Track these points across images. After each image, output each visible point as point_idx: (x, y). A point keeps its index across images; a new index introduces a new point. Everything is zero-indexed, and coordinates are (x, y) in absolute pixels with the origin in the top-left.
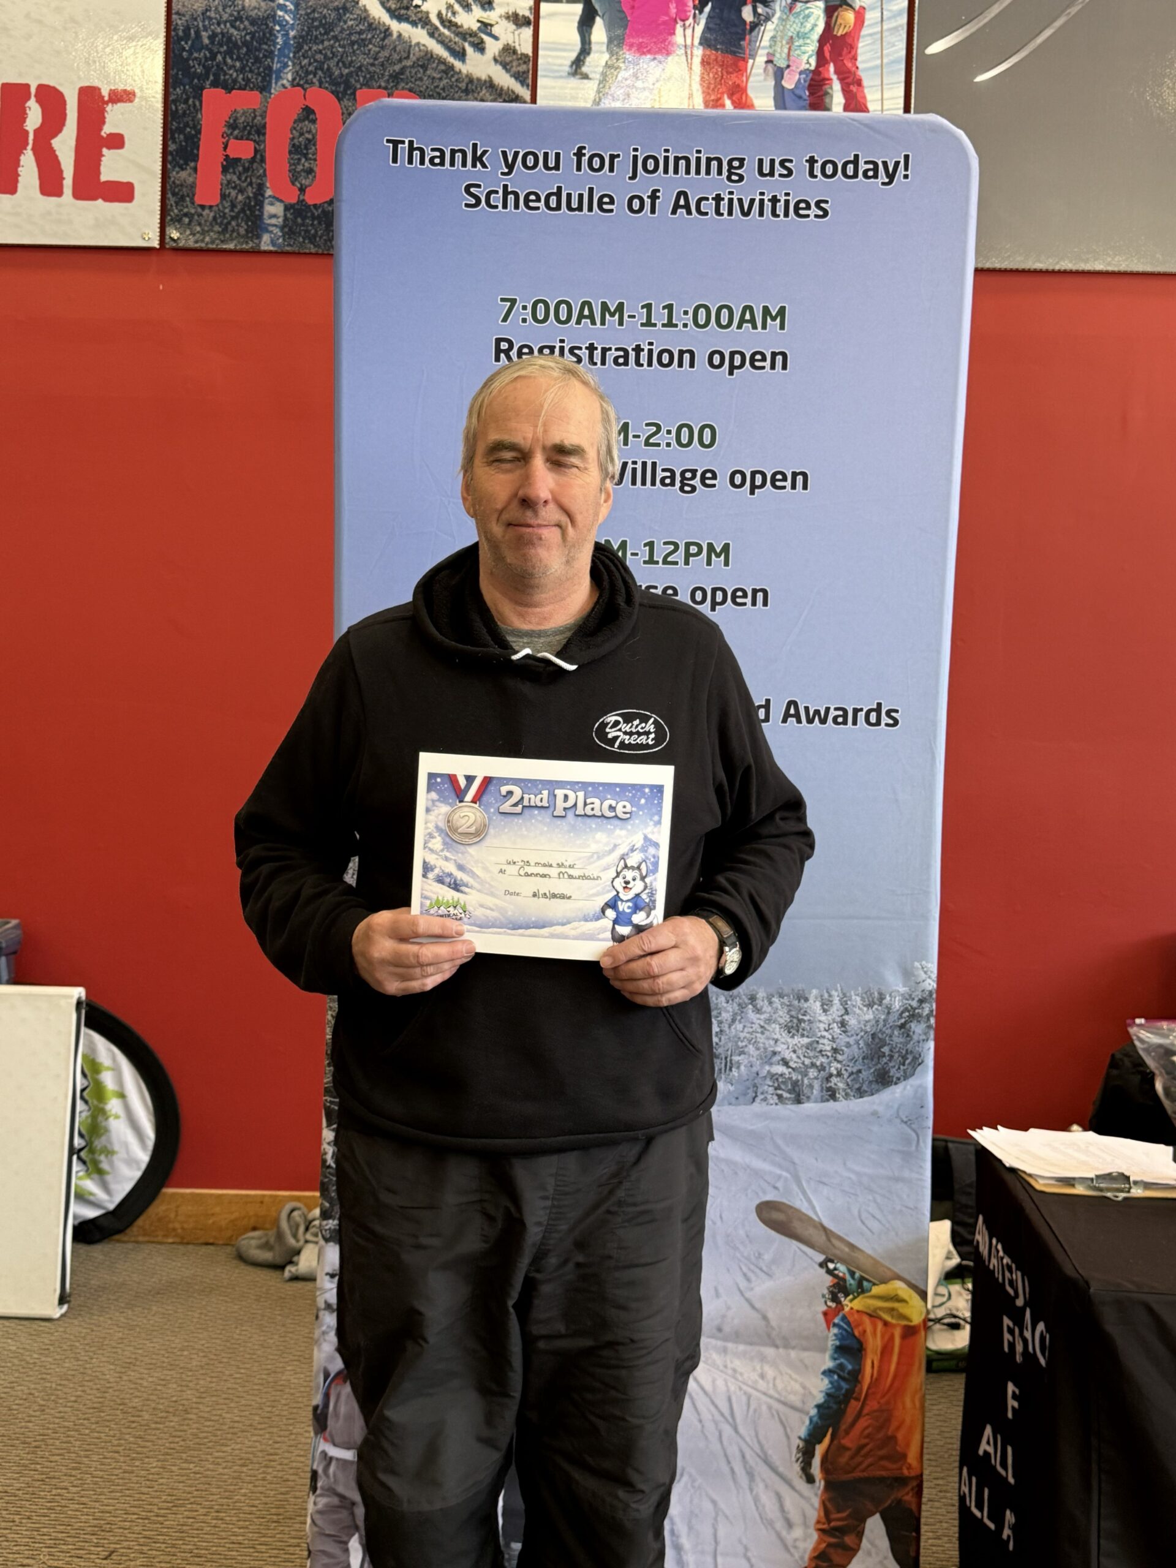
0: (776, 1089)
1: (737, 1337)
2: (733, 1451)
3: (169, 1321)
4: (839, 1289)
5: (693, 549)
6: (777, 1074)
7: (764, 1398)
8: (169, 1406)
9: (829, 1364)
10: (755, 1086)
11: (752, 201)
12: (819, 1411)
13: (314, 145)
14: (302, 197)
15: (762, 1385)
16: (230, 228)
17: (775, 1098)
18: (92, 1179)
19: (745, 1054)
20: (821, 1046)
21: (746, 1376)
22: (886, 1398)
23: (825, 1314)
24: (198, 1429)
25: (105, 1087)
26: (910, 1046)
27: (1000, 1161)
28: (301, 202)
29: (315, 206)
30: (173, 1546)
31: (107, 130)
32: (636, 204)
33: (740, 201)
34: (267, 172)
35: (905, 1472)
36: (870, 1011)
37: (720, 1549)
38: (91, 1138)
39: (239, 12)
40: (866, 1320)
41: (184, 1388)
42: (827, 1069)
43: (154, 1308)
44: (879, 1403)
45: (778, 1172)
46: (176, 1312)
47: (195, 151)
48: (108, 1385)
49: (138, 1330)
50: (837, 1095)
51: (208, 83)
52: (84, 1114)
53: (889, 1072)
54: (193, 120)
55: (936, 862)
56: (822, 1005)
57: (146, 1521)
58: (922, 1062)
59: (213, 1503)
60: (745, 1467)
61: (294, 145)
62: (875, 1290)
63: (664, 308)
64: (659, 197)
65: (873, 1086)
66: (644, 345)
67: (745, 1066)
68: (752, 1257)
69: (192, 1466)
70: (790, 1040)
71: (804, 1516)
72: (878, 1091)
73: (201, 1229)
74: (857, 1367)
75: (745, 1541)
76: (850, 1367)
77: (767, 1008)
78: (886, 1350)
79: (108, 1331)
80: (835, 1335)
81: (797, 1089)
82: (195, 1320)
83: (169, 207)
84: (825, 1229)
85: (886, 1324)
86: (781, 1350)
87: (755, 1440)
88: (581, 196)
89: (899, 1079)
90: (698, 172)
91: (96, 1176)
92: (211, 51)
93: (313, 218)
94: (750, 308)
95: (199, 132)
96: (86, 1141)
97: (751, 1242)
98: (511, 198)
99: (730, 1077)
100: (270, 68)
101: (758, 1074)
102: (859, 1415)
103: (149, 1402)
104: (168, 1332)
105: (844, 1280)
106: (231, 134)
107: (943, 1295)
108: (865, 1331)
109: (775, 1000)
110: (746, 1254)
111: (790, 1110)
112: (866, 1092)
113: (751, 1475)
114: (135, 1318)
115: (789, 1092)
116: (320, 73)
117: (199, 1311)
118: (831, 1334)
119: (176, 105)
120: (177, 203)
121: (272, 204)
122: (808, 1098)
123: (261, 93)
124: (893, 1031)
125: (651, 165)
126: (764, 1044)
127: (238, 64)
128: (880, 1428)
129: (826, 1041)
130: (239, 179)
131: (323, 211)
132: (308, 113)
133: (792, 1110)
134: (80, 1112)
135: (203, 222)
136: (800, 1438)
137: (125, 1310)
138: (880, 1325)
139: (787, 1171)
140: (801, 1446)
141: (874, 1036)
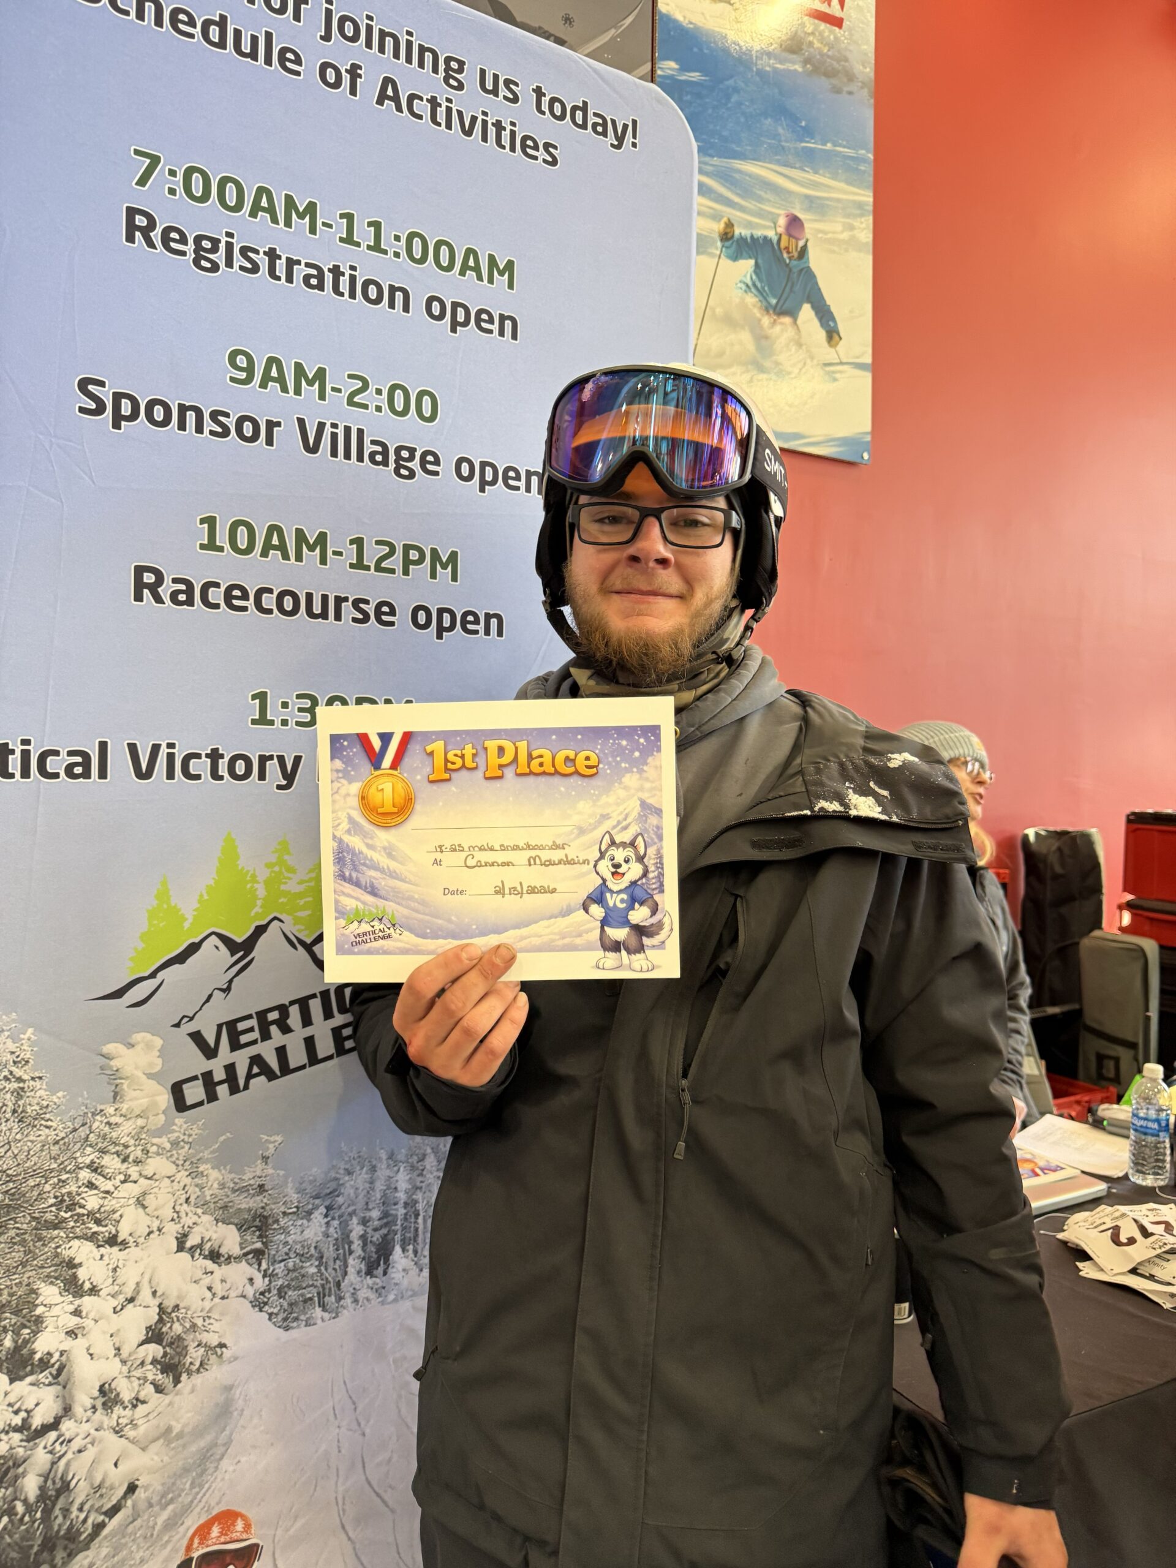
5: (413, 555)
11: (474, 119)
32: (331, 75)
33: (460, 114)
63: (369, 224)
64: (360, 76)
66: (344, 268)
88: (254, 39)
90: (409, 60)
94: (473, 253)
125: (349, 29)
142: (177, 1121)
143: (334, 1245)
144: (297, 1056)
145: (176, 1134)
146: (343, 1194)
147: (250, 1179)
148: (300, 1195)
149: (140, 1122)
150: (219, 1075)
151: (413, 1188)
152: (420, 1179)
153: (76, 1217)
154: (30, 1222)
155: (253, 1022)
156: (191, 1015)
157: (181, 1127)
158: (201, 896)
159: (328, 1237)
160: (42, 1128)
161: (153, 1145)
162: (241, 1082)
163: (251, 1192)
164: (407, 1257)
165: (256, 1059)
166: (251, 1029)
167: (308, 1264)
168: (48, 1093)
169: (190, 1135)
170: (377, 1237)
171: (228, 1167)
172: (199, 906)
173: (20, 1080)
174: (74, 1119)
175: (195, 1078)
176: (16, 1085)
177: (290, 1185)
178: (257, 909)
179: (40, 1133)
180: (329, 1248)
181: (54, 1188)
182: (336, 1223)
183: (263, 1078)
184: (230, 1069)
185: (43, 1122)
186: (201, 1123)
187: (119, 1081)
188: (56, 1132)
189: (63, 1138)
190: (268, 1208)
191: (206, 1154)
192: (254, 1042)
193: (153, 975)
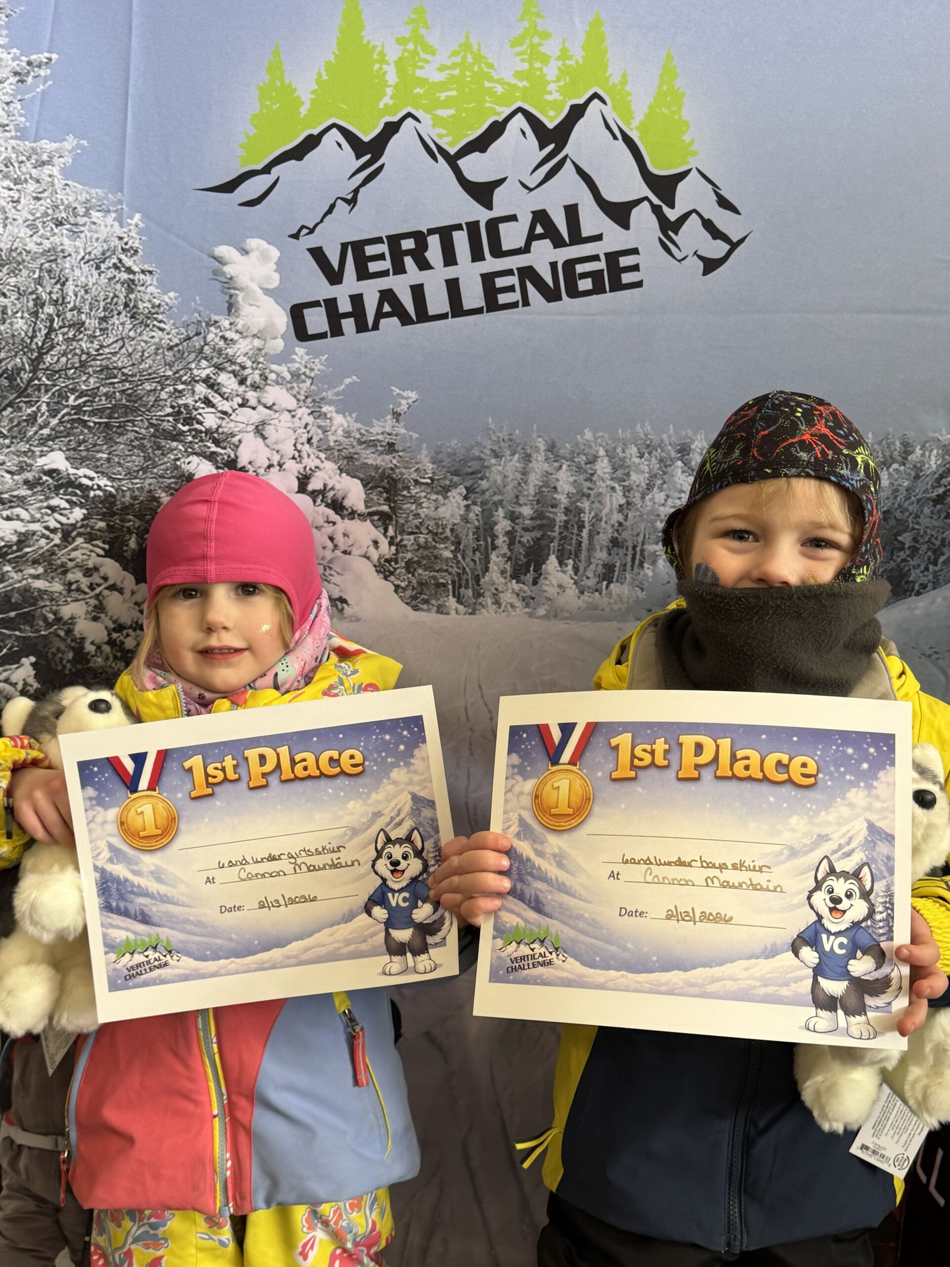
142: (297, 349)
143: (474, 534)
144: (437, 302)
145: (297, 365)
146: (488, 478)
147: (378, 434)
148: (435, 466)
149: (257, 343)
150: (345, 306)
151: (578, 493)
152: (588, 484)
153: (194, 433)
154: (147, 428)
155: (383, 248)
156: (311, 227)
157: (301, 357)
158: (320, 74)
159: (467, 522)
160: (155, 329)
161: (272, 371)
162: (370, 320)
163: (379, 448)
164: (564, 572)
165: (387, 296)
166: (381, 257)
167: (442, 546)
168: (159, 291)
169: (312, 370)
170: (527, 538)
171: (354, 415)
172: (316, 87)
173: (129, 270)
174: (188, 325)
175: (316, 304)
176: (125, 276)
177: (424, 452)
178: (387, 100)
179: (153, 334)
180: (467, 535)
181: (170, 397)
182: (477, 509)
183: (395, 320)
184: (357, 300)
185: (155, 323)
186: (324, 358)
187: (232, 291)
188: (169, 337)
189: (177, 345)
190: (397, 471)
191: (330, 395)
192: (385, 274)
193: (267, 170)
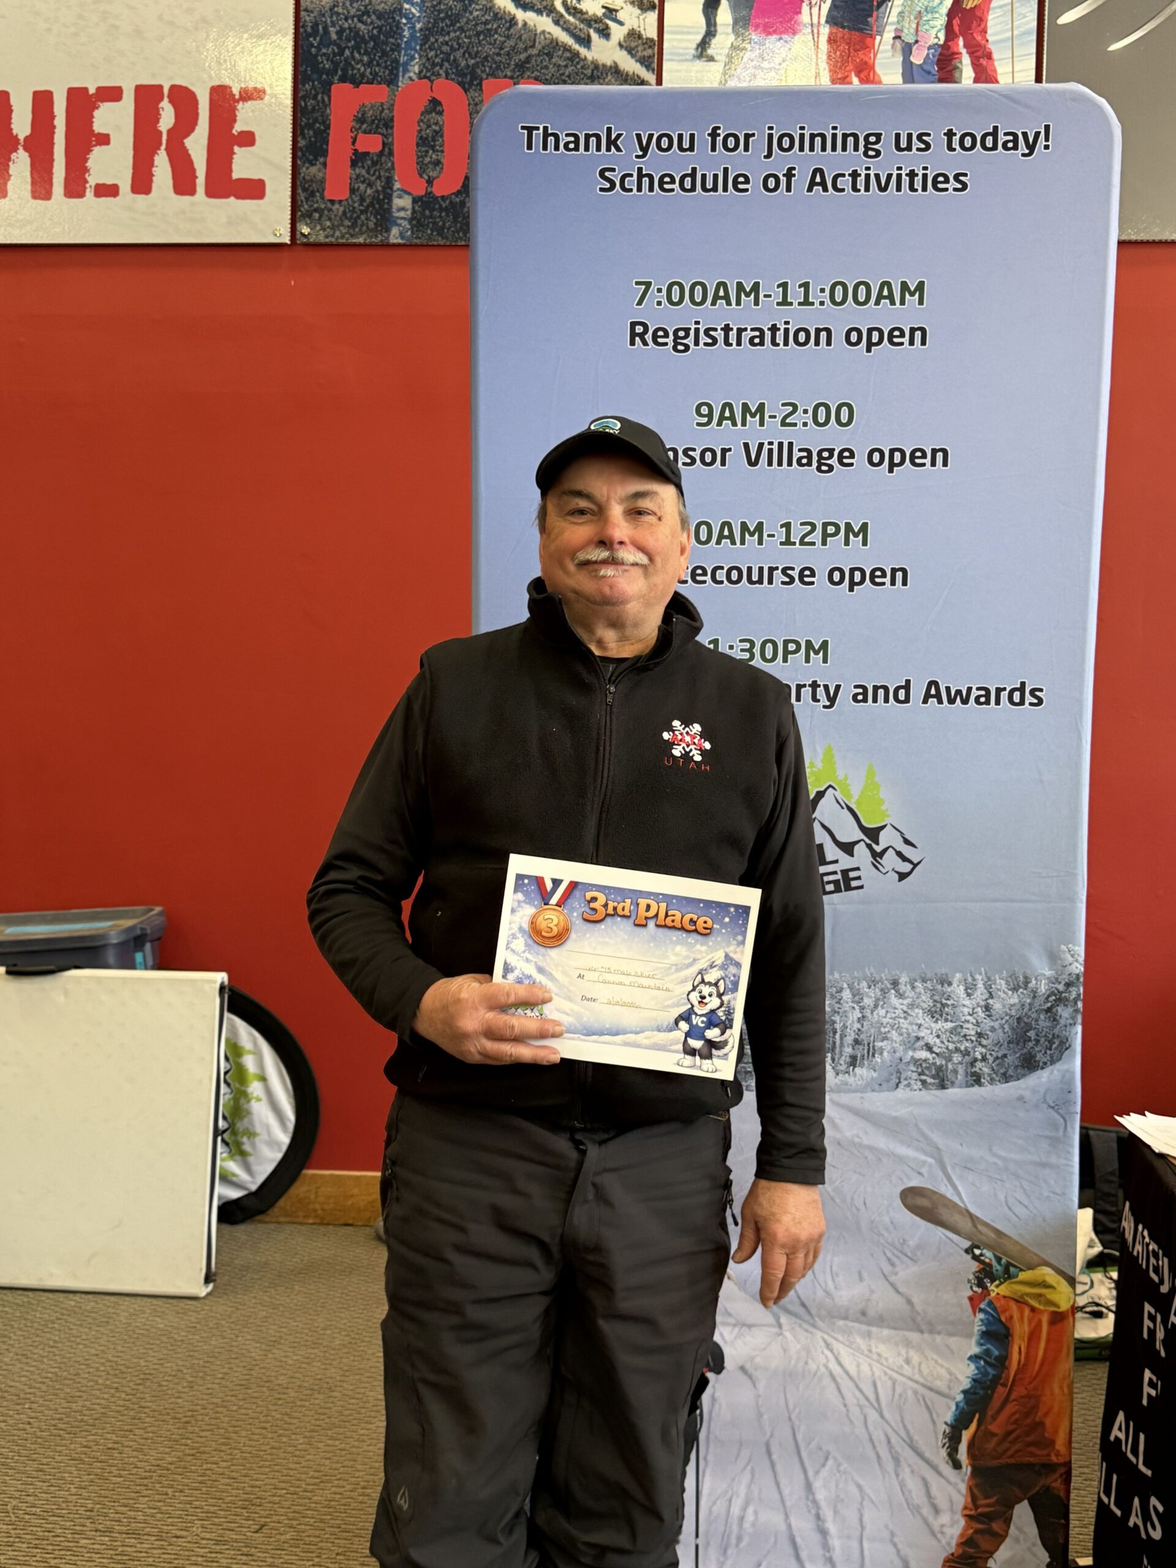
0: (920, 1074)
1: (881, 1321)
2: (878, 1436)
3: (311, 1300)
4: (985, 1275)
5: (831, 530)
6: (920, 1059)
7: (910, 1383)
8: (313, 1384)
9: (976, 1350)
10: (899, 1072)
11: (889, 176)
12: (965, 1397)
13: (442, 136)
14: (429, 190)
15: (907, 1370)
16: (359, 222)
17: (919, 1083)
18: (235, 1161)
19: (887, 1039)
20: (965, 1030)
21: (891, 1360)
22: (1032, 1385)
23: (971, 1299)
24: (342, 1406)
25: (247, 1070)
26: (1056, 1031)
27: (1149, 1147)
28: (428, 194)
29: (443, 197)
30: (322, 1521)
31: (238, 127)
32: (771, 183)
33: (877, 176)
34: (396, 166)
35: (1054, 1459)
36: (1015, 994)
37: (865, 1534)
38: (233, 1121)
39: (366, 6)
40: (1013, 1306)
41: (328, 1367)
42: (972, 1054)
43: (297, 1287)
44: (1026, 1389)
45: (923, 1157)
46: (318, 1292)
47: (325, 146)
48: (254, 1363)
49: (281, 1308)
50: (983, 1080)
51: (336, 78)
52: (228, 1097)
53: (1035, 1056)
54: (322, 116)
55: (1082, 843)
56: (966, 990)
57: (295, 1496)
58: (1070, 1046)
59: (360, 1479)
60: (891, 1452)
61: (421, 138)
62: (1022, 1276)
63: (800, 286)
64: (794, 175)
65: (1019, 1071)
66: (781, 324)
67: (888, 1052)
68: (897, 1243)
69: (337, 1443)
70: (933, 1025)
71: (951, 1502)
72: (1024, 1075)
73: (340, 1210)
74: (1004, 1353)
75: (891, 1526)
76: (996, 1353)
77: (910, 993)
78: (1033, 1336)
79: (253, 1310)
80: (982, 1320)
81: (941, 1074)
82: (338, 1300)
83: (300, 203)
84: (971, 1216)
85: (1033, 1309)
86: (926, 1335)
87: (901, 1425)
88: (716, 176)
89: (1045, 1063)
90: (834, 149)
91: (238, 1158)
92: (339, 47)
93: (441, 209)
94: (888, 284)
95: (328, 127)
96: (228, 1122)
97: (895, 1228)
98: (646, 180)
99: (874, 1063)
100: (397, 61)
101: (901, 1060)
102: (1006, 1401)
103: (294, 1380)
104: (311, 1311)
105: (990, 1265)
106: (360, 128)
107: (1086, 1284)
108: (1011, 1317)
109: (918, 984)
110: (890, 1240)
111: (933, 1095)
112: (1011, 1076)
113: (897, 1460)
114: (278, 1297)
115: (933, 1077)
116: (446, 64)
117: (340, 1291)
118: (977, 1320)
119: (304, 101)
120: (307, 199)
121: (400, 197)
122: (953, 1083)
123: (388, 86)
124: (1039, 1014)
125: (786, 143)
126: (907, 1029)
127: (365, 58)
128: (1027, 1415)
129: (970, 1026)
130: (368, 173)
131: (451, 202)
132: (435, 105)
133: (936, 1096)
134: (224, 1094)
135: (333, 217)
136: (946, 1423)
137: (269, 1290)
138: (1027, 1311)
139: (932, 1156)
140: (947, 1431)
141: (1019, 1019)
